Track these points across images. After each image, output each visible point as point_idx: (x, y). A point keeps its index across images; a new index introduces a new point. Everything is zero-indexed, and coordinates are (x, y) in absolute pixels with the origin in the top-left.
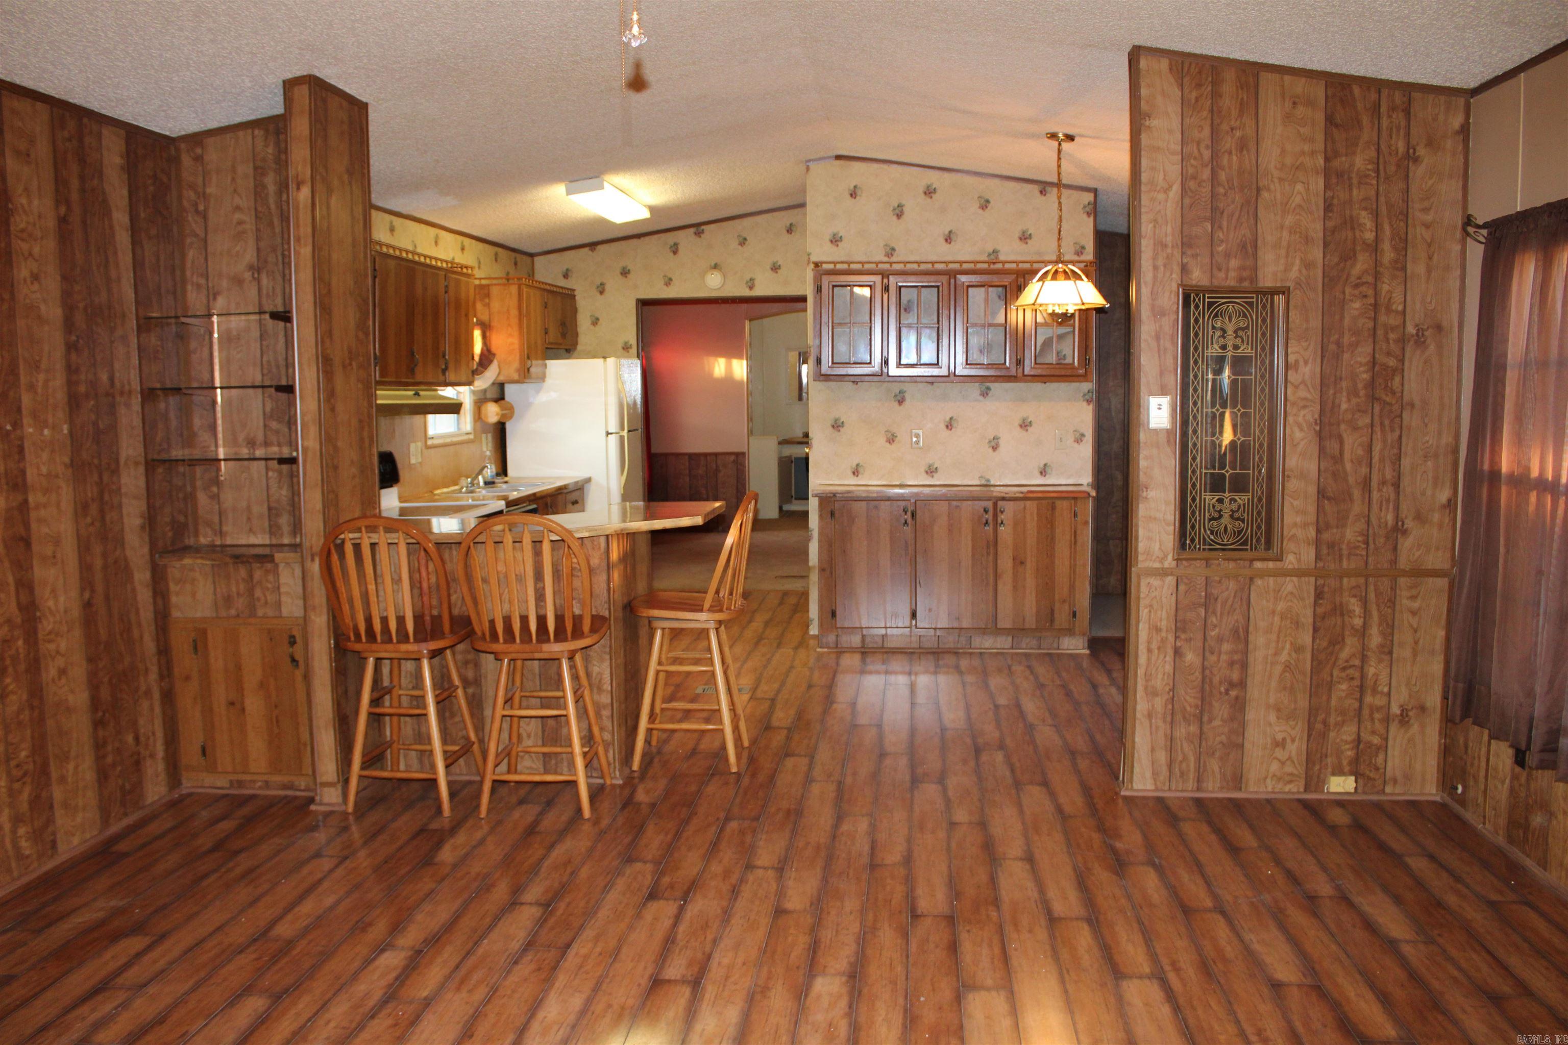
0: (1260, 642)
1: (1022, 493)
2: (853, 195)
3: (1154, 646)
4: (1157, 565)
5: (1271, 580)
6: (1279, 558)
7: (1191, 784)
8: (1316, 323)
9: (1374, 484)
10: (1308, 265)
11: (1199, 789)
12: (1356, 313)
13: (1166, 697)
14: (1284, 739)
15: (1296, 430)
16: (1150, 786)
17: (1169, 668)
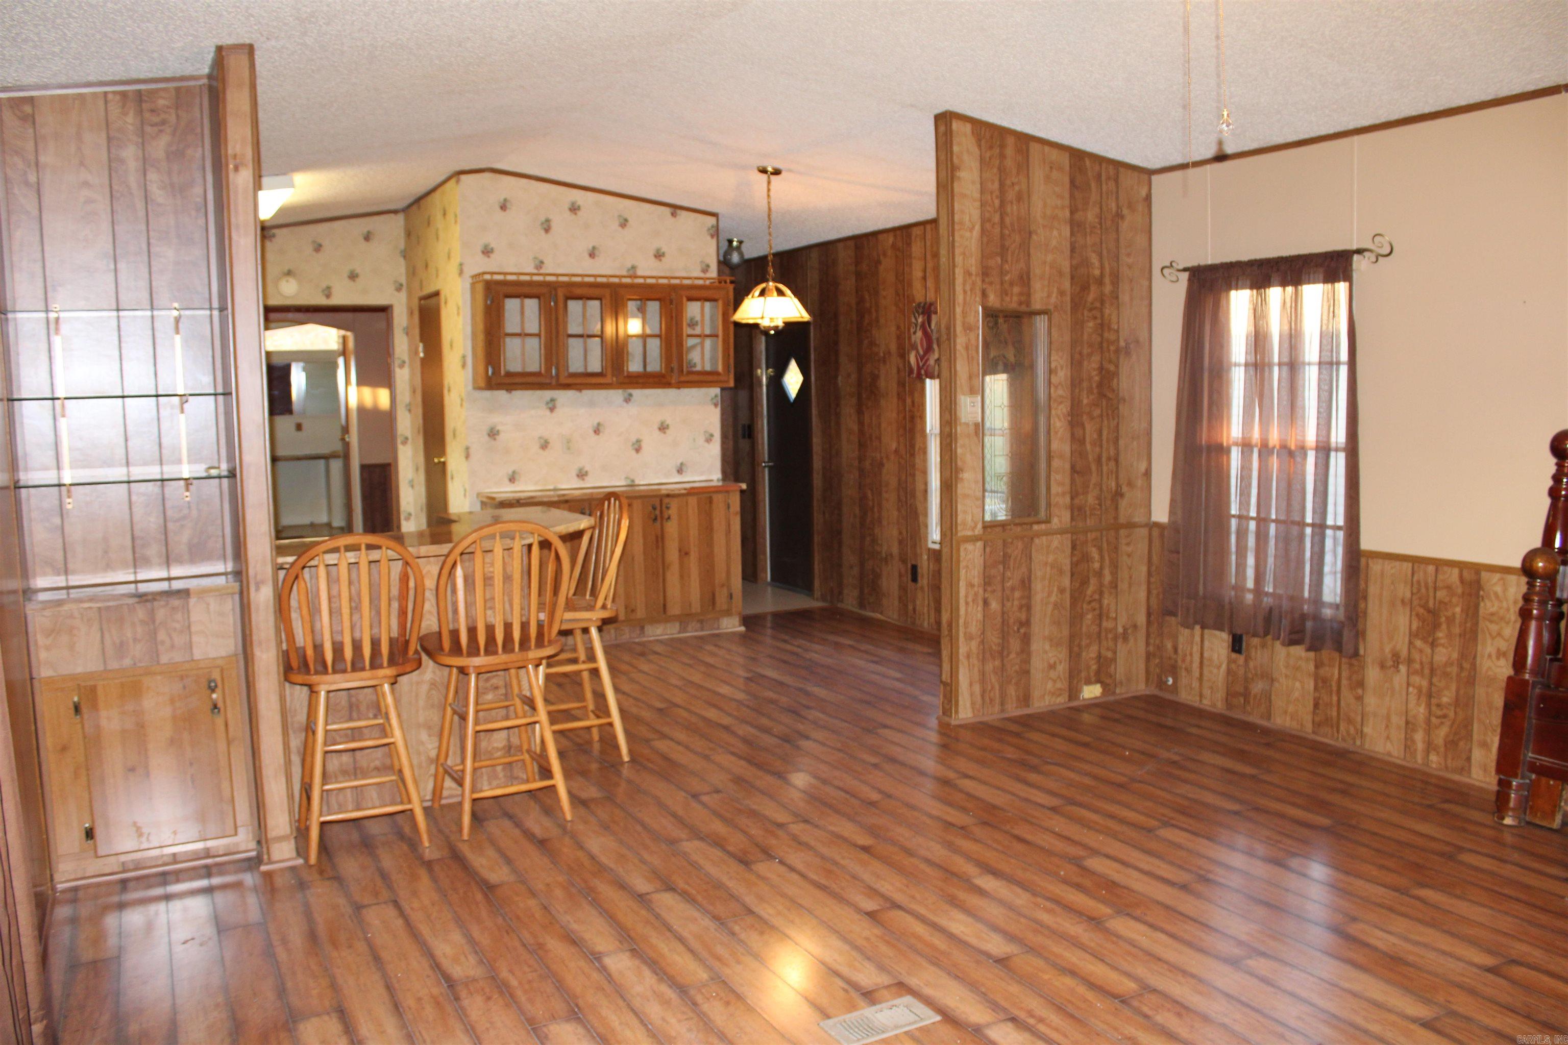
0: (1039, 588)
1: (685, 489)
2: (503, 207)
3: (970, 599)
4: (969, 533)
5: (1044, 538)
6: (1048, 521)
7: (997, 708)
8: (1067, 337)
9: (1104, 459)
10: (1062, 293)
11: (1003, 711)
12: (1090, 330)
13: (979, 640)
14: (1055, 663)
15: (1057, 420)
16: (970, 715)
17: (980, 616)
